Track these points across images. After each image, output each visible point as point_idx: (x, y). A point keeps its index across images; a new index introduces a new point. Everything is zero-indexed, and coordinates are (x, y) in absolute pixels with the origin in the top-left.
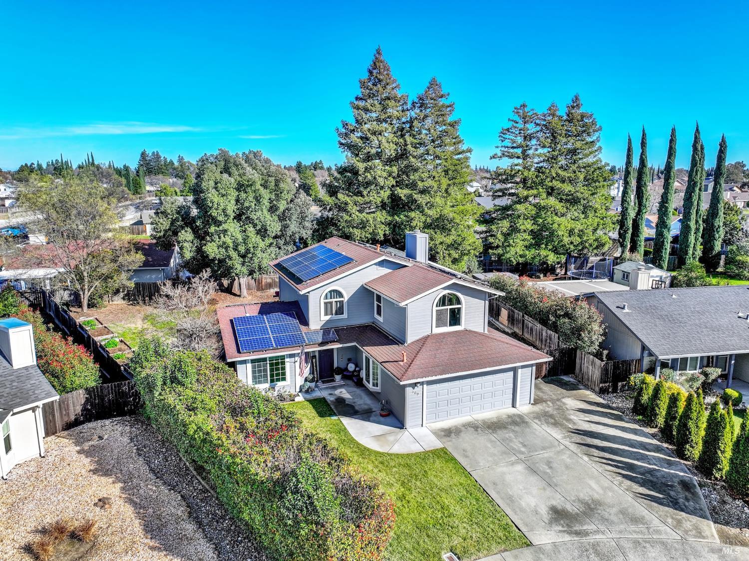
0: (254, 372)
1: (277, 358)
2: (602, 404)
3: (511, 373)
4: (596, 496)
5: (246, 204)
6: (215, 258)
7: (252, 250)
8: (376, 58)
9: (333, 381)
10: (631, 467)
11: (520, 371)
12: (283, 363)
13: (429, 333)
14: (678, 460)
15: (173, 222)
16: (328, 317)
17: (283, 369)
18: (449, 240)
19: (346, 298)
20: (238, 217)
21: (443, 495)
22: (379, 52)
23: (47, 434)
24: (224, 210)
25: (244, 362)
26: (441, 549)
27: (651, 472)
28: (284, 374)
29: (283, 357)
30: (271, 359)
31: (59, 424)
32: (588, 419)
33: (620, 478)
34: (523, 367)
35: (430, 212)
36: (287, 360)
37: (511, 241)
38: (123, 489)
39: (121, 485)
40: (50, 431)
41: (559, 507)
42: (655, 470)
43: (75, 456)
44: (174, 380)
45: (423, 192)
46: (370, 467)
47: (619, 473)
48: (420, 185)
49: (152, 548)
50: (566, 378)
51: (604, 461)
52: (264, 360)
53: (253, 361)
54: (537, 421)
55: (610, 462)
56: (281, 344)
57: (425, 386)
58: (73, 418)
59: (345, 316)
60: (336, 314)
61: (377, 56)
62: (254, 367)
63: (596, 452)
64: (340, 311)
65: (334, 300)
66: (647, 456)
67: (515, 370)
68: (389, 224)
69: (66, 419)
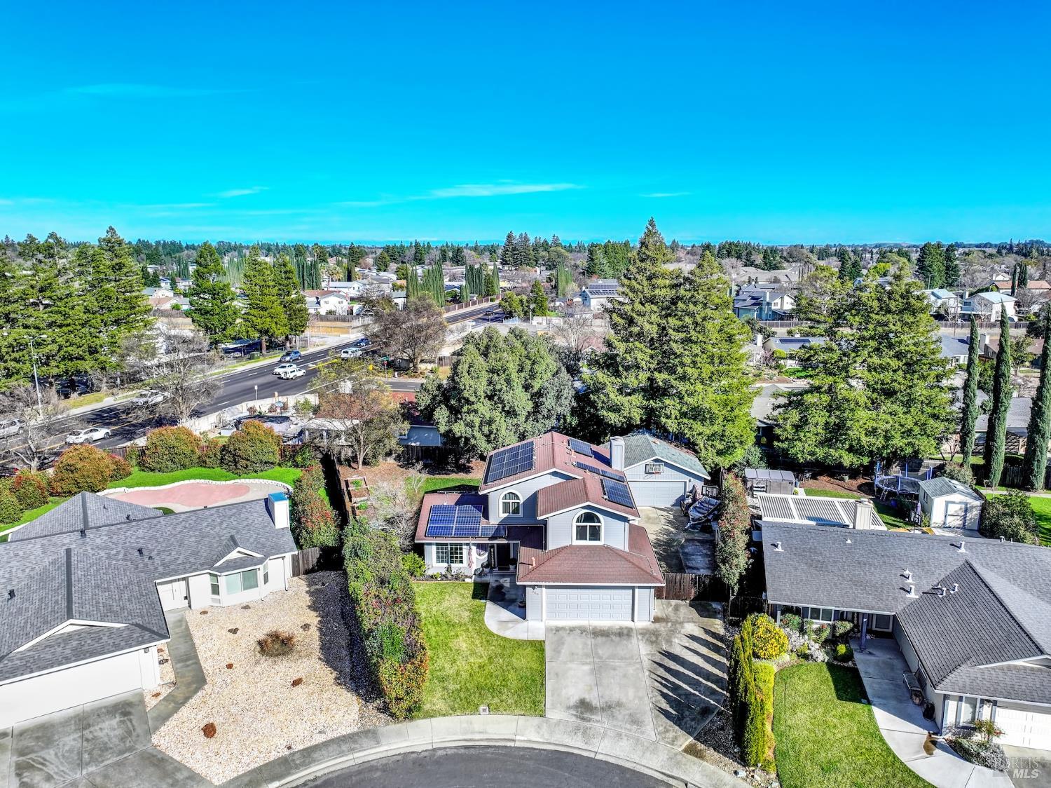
0: (438, 553)
1: (456, 544)
2: (719, 634)
3: (631, 591)
4: (624, 700)
5: (498, 387)
6: (461, 437)
7: (495, 431)
8: (649, 231)
9: (509, 569)
10: (675, 688)
11: (637, 590)
12: (461, 549)
13: (568, 544)
14: (725, 692)
15: (434, 397)
16: (506, 515)
17: (461, 553)
18: (708, 431)
19: (521, 501)
20: (490, 398)
21: (512, 672)
22: (652, 223)
23: (294, 575)
24: (475, 393)
25: (430, 544)
26: (482, 703)
27: (688, 695)
28: (461, 558)
29: (461, 544)
30: (451, 544)
31: (302, 569)
32: (687, 645)
33: (656, 693)
34: (639, 587)
35: (690, 400)
36: (464, 547)
37: (802, 434)
38: (320, 621)
39: (320, 619)
40: (296, 573)
41: (588, 700)
42: (694, 694)
43: (304, 593)
44: (357, 555)
45: (683, 378)
46: (477, 642)
47: (660, 691)
48: (679, 370)
49: (320, 659)
50: (714, 605)
51: (659, 679)
52: (447, 544)
53: (437, 544)
54: (640, 637)
55: (663, 682)
56: (459, 534)
57: (544, 589)
58: (311, 567)
59: (521, 515)
60: (513, 512)
61: (651, 228)
62: (438, 549)
63: (661, 672)
64: (516, 511)
65: (511, 501)
66: (701, 683)
67: (633, 588)
68: (646, 408)
69: (306, 567)
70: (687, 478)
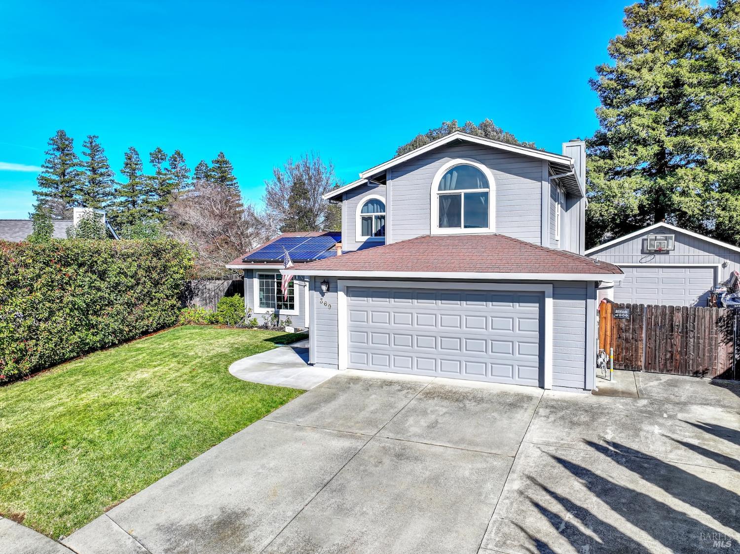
0: (261, 291)
13: (423, 234)
16: (366, 238)
17: (292, 293)
25: (250, 274)
28: (292, 300)
30: (279, 277)
36: (296, 281)
41: (246, 521)
52: (272, 277)
54: (543, 412)
60: (377, 235)
62: (261, 284)
65: (374, 214)
70: (718, 261)
